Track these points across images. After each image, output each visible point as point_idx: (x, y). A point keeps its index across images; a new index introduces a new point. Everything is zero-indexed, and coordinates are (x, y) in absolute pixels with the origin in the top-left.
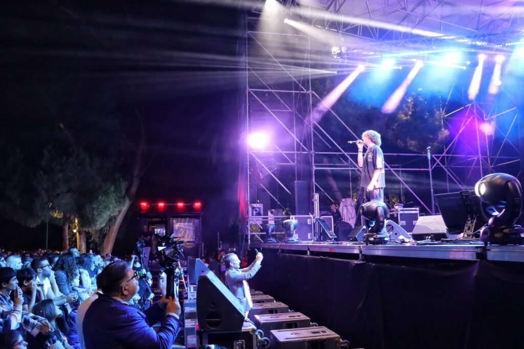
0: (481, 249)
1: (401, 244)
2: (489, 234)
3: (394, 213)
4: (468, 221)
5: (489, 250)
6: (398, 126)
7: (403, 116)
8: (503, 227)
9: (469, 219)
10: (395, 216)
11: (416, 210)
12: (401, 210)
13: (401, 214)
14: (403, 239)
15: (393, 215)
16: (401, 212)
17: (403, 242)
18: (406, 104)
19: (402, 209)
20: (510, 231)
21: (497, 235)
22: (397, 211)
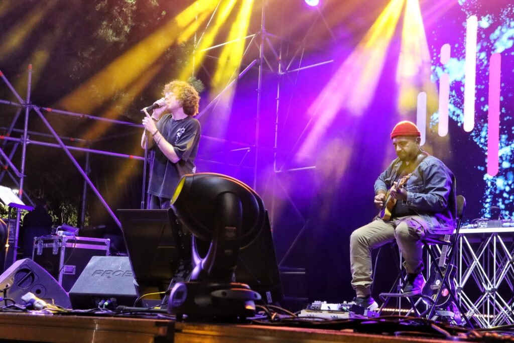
0: (166, 328)
1: (24, 311)
2: (184, 297)
3: (54, 245)
4: (179, 271)
5: (179, 331)
6: (94, 53)
7: (110, 32)
8: (216, 285)
9: (182, 267)
10: (55, 252)
11: (103, 244)
12: (69, 241)
13: (68, 250)
14: (32, 302)
15: (51, 249)
16: (69, 245)
17: (31, 306)
18: (121, 7)
19: (71, 237)
20: (224, 294)
21: (201, 301)
22: (60, 241)
